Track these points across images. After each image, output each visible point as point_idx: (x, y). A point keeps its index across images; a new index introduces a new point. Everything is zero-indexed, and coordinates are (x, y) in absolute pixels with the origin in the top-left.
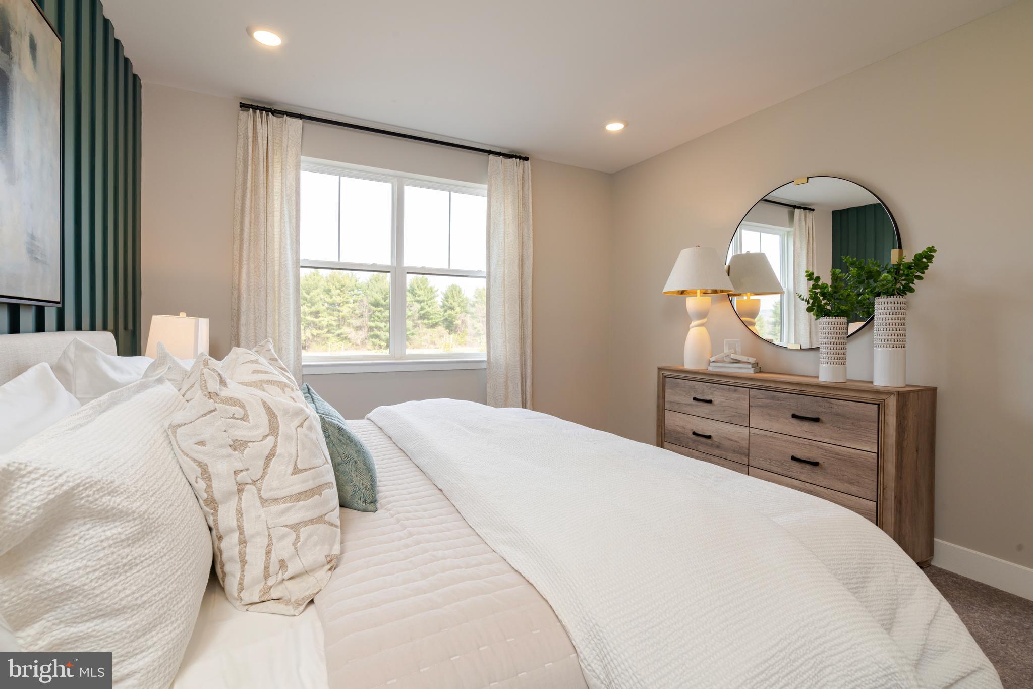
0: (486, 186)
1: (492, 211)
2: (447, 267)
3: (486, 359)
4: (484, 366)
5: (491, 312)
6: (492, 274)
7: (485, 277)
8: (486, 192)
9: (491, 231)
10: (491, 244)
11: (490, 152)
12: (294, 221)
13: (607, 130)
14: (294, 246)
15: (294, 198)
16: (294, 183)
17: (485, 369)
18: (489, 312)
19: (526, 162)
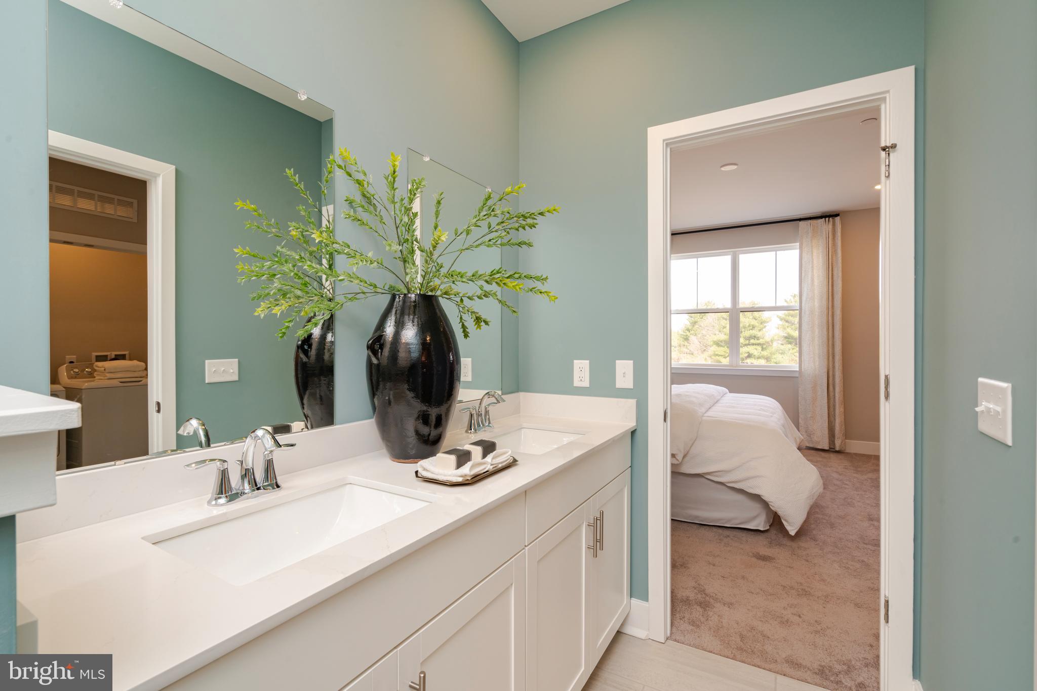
0: (798, 244)
1: (803, 262)
3: (798, 370)
4: (797, 375)
5: (802, 336)
6: (803, 308)
7: (798, 310)
8: (798, 248)
9: (803, 277)
10: (803, 286)
11: (800, 220)
17: (798, 377)
18: (801, 336)
19: (836, 218)
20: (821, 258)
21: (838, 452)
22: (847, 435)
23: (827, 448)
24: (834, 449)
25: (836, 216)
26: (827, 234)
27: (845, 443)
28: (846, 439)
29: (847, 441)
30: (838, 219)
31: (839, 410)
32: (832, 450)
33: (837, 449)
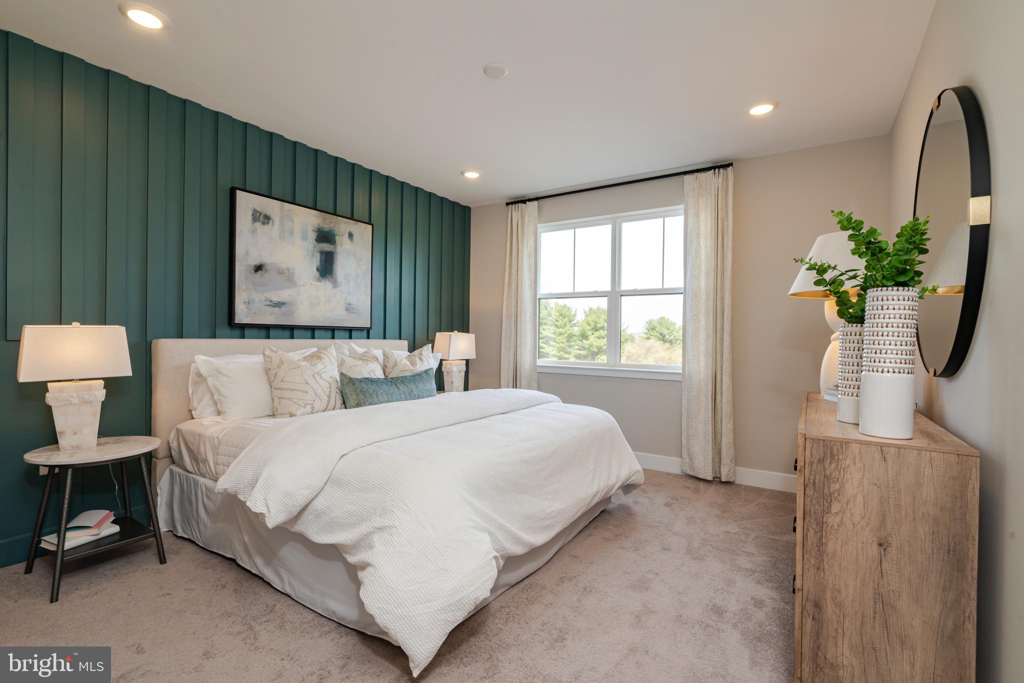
1: (688, 229)
2: (661, 287)
3: (681, 372)
4: (679, 378)
5: (686, 327)
7: (682, 293)
8: (683, 211)
11: (686, 173)
12: (533, 269)
13: (751, 114)
14: (533, 286)
15: (533, 255)
16: (533, 245)
17: (681, 381)
19: (728, 168)
20: (709, 223)
21: (727, 483)
22: (738, 460)
23: (710, 478)
24: (720, 478)
25: (729, 167)
26: (716, 190)
27: (735, 472)
28: (736, 465)
29: (736, 468)
30: (730, 169)
31: (727, 427)
32: (717, 481)
33: (723, 480)
